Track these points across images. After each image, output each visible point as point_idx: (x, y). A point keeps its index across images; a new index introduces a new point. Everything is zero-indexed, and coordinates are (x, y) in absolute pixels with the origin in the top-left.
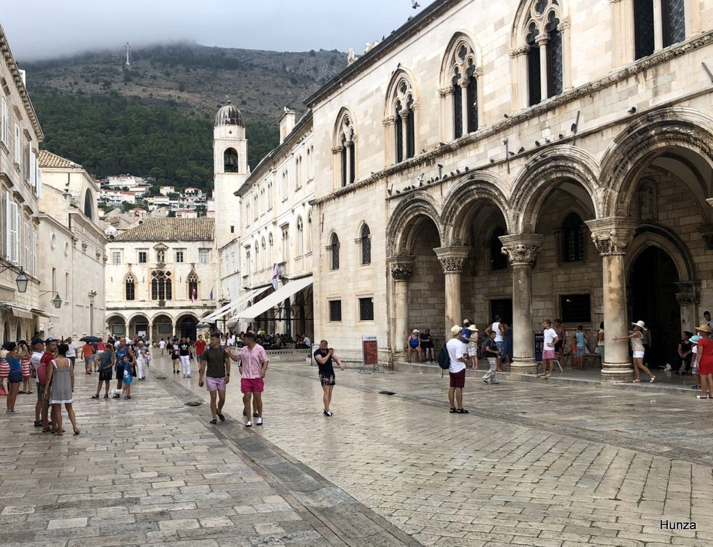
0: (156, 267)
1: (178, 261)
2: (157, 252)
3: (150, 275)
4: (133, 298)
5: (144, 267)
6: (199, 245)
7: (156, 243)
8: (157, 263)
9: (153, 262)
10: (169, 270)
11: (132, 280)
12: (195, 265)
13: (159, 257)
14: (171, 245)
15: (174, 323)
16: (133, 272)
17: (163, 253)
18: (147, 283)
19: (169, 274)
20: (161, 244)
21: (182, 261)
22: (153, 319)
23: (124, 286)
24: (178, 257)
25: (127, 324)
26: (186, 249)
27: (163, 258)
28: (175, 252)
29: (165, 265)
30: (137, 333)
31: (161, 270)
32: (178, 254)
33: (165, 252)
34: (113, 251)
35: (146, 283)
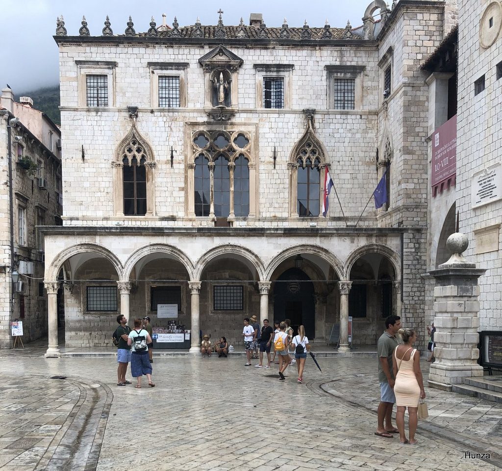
0: (205, 119)
1: (268, 105)
2: (208, 76)
3: (190, 141)
4: (142, 209)
5: (174, 120)
6: (329, 56)
7: (207, 50)
8: (209, 106)
9: (199, 106)
10: (242, 129)
11: (139, 157)
12: (317, 117)
13: (215, 91)
14: (251, 57)
15: (265, 278)
16: (142, 133)
17: (228, 80)
18: (182, 166)
19: (242, 138)
20: (221, 52)
21: (279, 105)
22: (201, 267)
23: (117, 175)
24: (268, 95)
25: (124, 278)
26: (291, 66)
27: (227, 92)
28: (260, 77)
29: (232, 114)
30: (154, 309)
31: (222, 129)
32: (268, 82)
33: (234, 77)
34: (86, 71)
35: (179, 167)
